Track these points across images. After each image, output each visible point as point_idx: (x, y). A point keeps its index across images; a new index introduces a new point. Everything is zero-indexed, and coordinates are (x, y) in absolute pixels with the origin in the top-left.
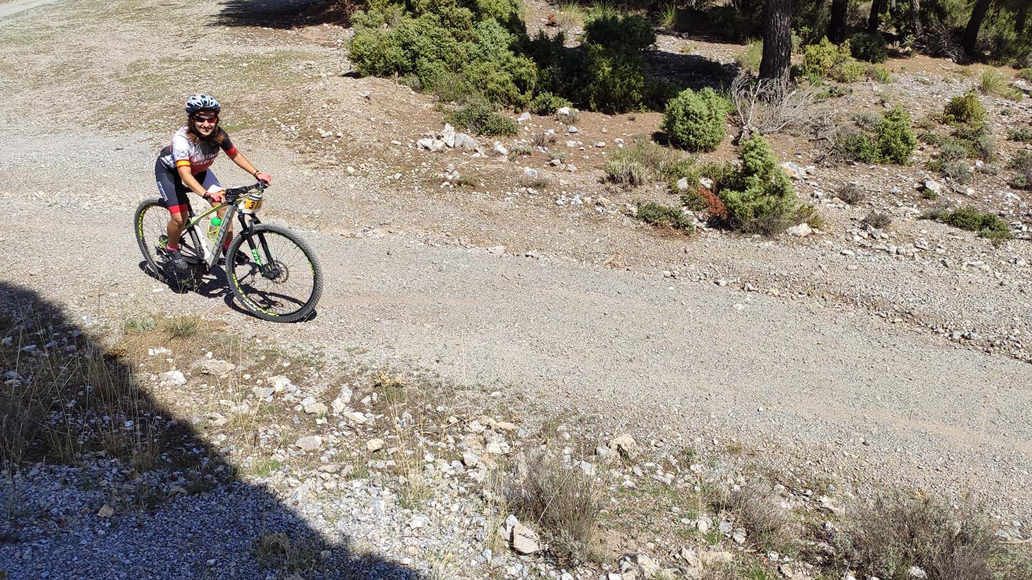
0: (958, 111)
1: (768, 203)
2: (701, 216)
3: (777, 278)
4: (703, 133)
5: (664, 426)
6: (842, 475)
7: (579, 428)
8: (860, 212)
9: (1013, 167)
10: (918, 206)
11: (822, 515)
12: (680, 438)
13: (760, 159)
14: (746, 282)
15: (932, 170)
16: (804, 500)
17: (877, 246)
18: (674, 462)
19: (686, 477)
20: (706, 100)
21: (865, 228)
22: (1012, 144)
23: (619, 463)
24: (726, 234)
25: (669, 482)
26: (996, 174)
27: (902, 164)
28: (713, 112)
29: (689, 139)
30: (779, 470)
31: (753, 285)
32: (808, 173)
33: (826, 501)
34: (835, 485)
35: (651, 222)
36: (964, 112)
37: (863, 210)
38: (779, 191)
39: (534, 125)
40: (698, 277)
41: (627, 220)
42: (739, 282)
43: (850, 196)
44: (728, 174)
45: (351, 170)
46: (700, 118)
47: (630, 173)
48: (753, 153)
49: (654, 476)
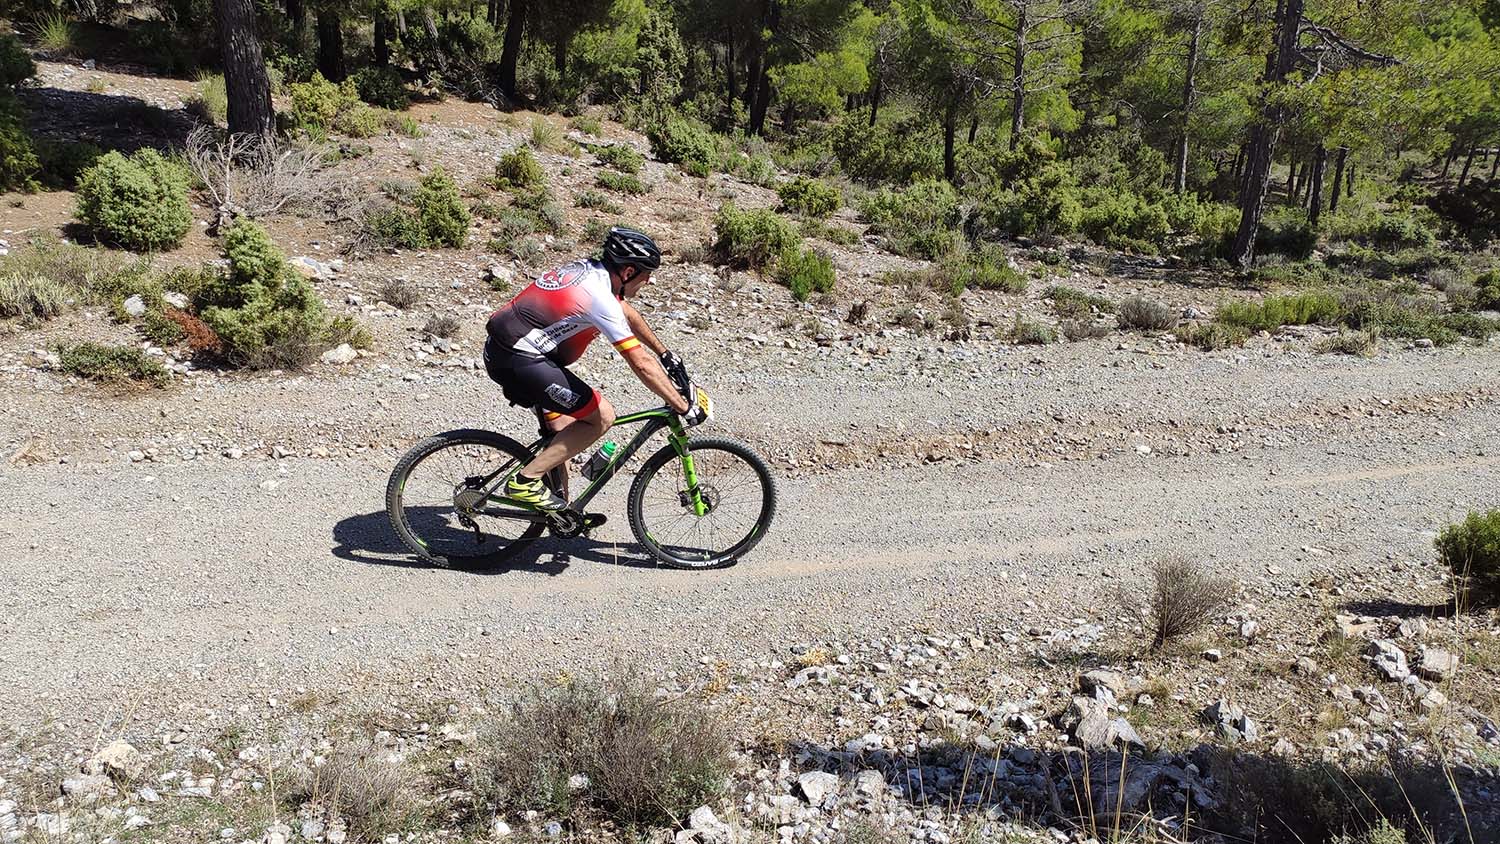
0: (512, 172)
1: (284, 321)
2: (177, 353)
3: (323, 430)
4: (153, 221)
5: (180, 707)
6: (464, 686)
7: (21, 761)
8: (417, 318)
9: (587, 240)
10: (489, 302)
11: (448, 752)
12: (213, 717)
13: (257, 257)
14: (274, 445)
15: (496, 252)
16: (420, 740)
17: (449, 363)
18: (207, 755)
19: (235, 775)
20: (148, 169)
21: (427, 340)
22: (580, 211)
23: (112, 793)
24: (226, 376)
25: (207, 792)
26: (570, 251)
27: (458, 247)
28: (165, 188)
29: (130, 231)
30: (377, 711)
31: (285, 448)
32: (334, 270)
33: (449, 731)
34: (457, 704)
35: (90, 375)
36: (519, 174)
37: (421, 315)
38: (297, 302)
40: (193, 452)
41: (42, 379)
42: (262, 446)
43: (400, 297)
44: (209, 283)
46: (144, 197)
47: (33, 298)
48: (243, 248)
49: (181, 792)
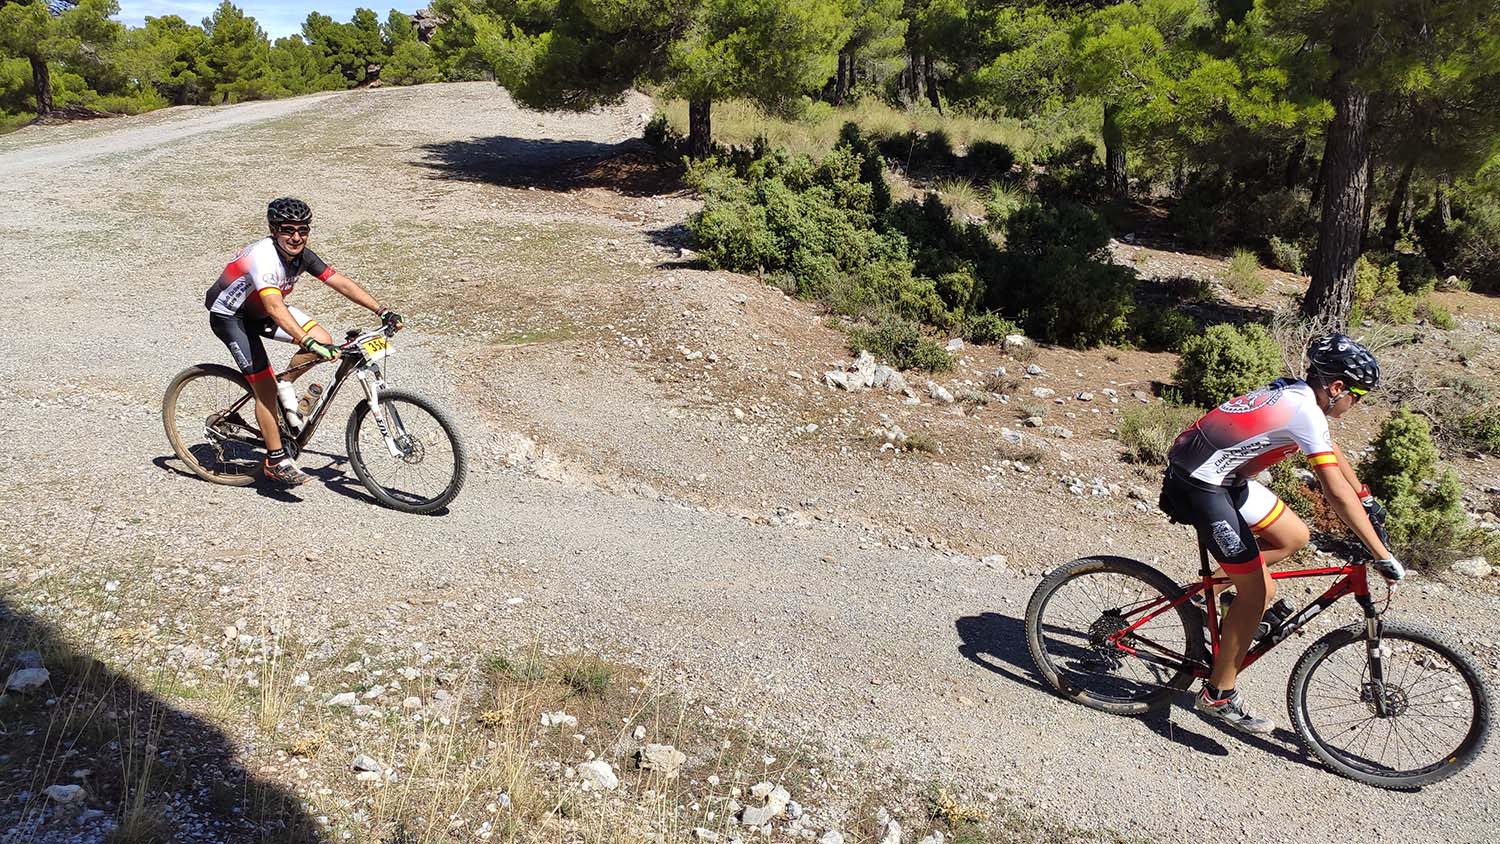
13: (1414, 450)
20: (1253, 342)
39: (972, 358)
45: (739, 413)
46: (1247, 368)
48: (1403, 440)
